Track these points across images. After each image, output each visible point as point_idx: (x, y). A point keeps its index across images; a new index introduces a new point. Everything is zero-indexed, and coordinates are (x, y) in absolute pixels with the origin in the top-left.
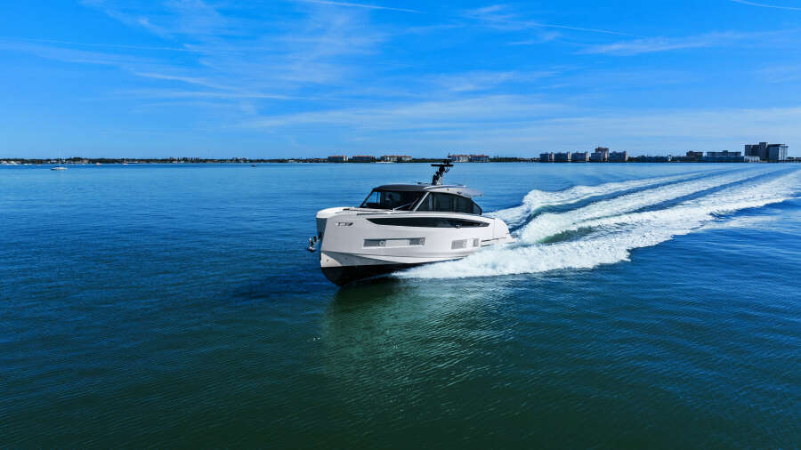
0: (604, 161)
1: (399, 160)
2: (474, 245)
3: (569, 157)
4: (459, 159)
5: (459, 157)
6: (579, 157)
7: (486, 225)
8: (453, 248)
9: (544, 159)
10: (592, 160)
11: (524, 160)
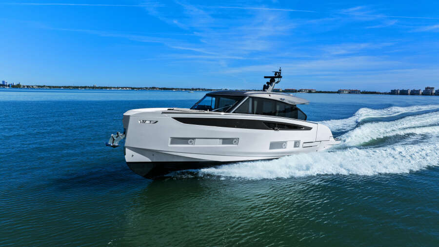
0: (432, 94)
1: (310, 92)
2: (295, 146)
3: (409, 92)
4: (343, 92)
5: (343, 90)
6: (415, 92)
7: (309, 129)
8: (271, 148)
9: (393, 93)
10: (423, 94)
11: (380, 93)
